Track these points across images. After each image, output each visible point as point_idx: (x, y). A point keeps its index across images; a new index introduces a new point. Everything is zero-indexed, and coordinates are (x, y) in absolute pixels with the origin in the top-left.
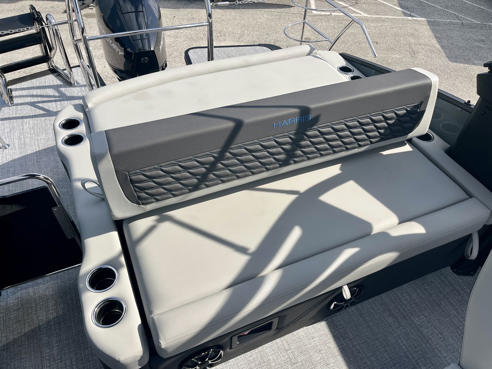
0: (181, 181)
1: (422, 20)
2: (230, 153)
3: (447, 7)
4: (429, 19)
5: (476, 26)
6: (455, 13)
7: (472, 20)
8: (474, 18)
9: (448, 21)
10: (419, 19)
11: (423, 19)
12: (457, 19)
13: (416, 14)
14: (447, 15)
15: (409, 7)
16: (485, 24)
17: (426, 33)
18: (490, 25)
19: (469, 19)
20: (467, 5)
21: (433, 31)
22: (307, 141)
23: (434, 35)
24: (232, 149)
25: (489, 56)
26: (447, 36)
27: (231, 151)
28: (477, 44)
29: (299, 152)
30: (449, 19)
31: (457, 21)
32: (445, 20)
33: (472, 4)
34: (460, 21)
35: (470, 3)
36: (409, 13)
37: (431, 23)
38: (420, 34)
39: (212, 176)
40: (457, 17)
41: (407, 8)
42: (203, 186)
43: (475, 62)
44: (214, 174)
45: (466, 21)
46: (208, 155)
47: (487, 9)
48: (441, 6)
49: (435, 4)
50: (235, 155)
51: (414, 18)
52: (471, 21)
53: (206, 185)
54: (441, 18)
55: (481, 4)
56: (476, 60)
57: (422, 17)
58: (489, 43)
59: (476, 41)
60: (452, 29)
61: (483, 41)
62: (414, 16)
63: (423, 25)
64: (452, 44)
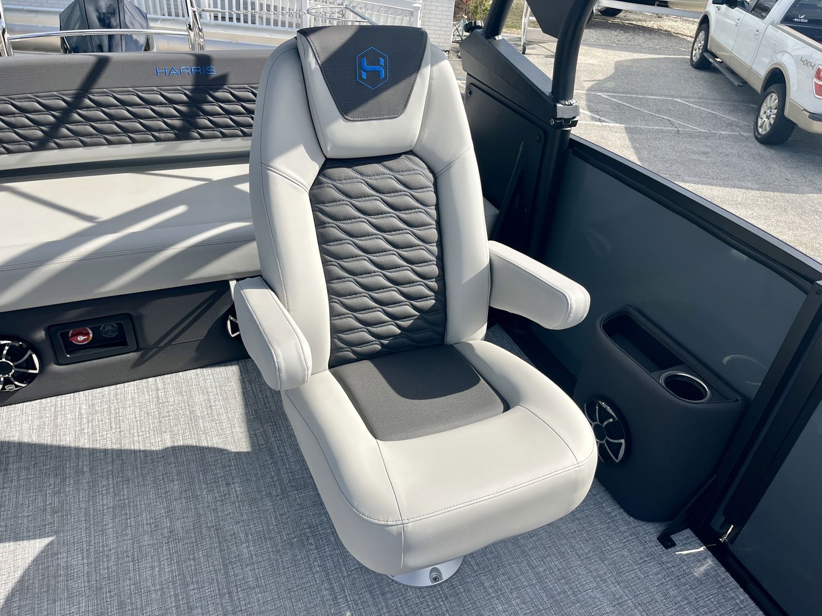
0: (16, 130)
1: (616, 126)
2: (90, 99)
3: (658, 111)
4: (627, 126)
5: (700, 135)
6: (669, 119)
7: (695, 128)
8: (699, 126)
9: (657, 128)
10: (612, 125)
11: (618, 125)
12: (671, 126)
13: (608, 119)
14: (656, 121)
15: (600, 110)
16: (714, 133)
17: (619, 142)
18: (721, 134)
19: (690, 126)
20: (690, 110)
21: (631, 139)
22: (214, 105)
23: (632, 144)
24: (91, 93)
25: (710, 172)
26: (649, 146)
27: (91, 96)
28: (696, 157)
29: (204, 121)
30: (659, 125)
31: (670, 128)
32: (652, 127)
33: (699, 107)
34: (676, 129)
35: (696, 107)
36: (598, 117)
37: (629, 131)
38: (609, 142)
39: (64, 131)
40: (672, 124)
41: (597, 112)
42: (53, 145)
43: (687, 178)
44: (68, 129)
45: (684, 128)
46: (55, 96)
47: (721, 115)
48: (649, 110)
49: (640, 108)
50: (99, 105)
51: (604, 124)
52: (692, 129)
53: (56, 143)
54: (646, 124)
55: (714, 108)
56: (689, 176)
57: (617, 122)
58: (715, 156)
59: (693, 153)
60: (660, 138)
61: (705, 153)
62: (604, 121)
63: (616, 132)
64: (655, 156)
